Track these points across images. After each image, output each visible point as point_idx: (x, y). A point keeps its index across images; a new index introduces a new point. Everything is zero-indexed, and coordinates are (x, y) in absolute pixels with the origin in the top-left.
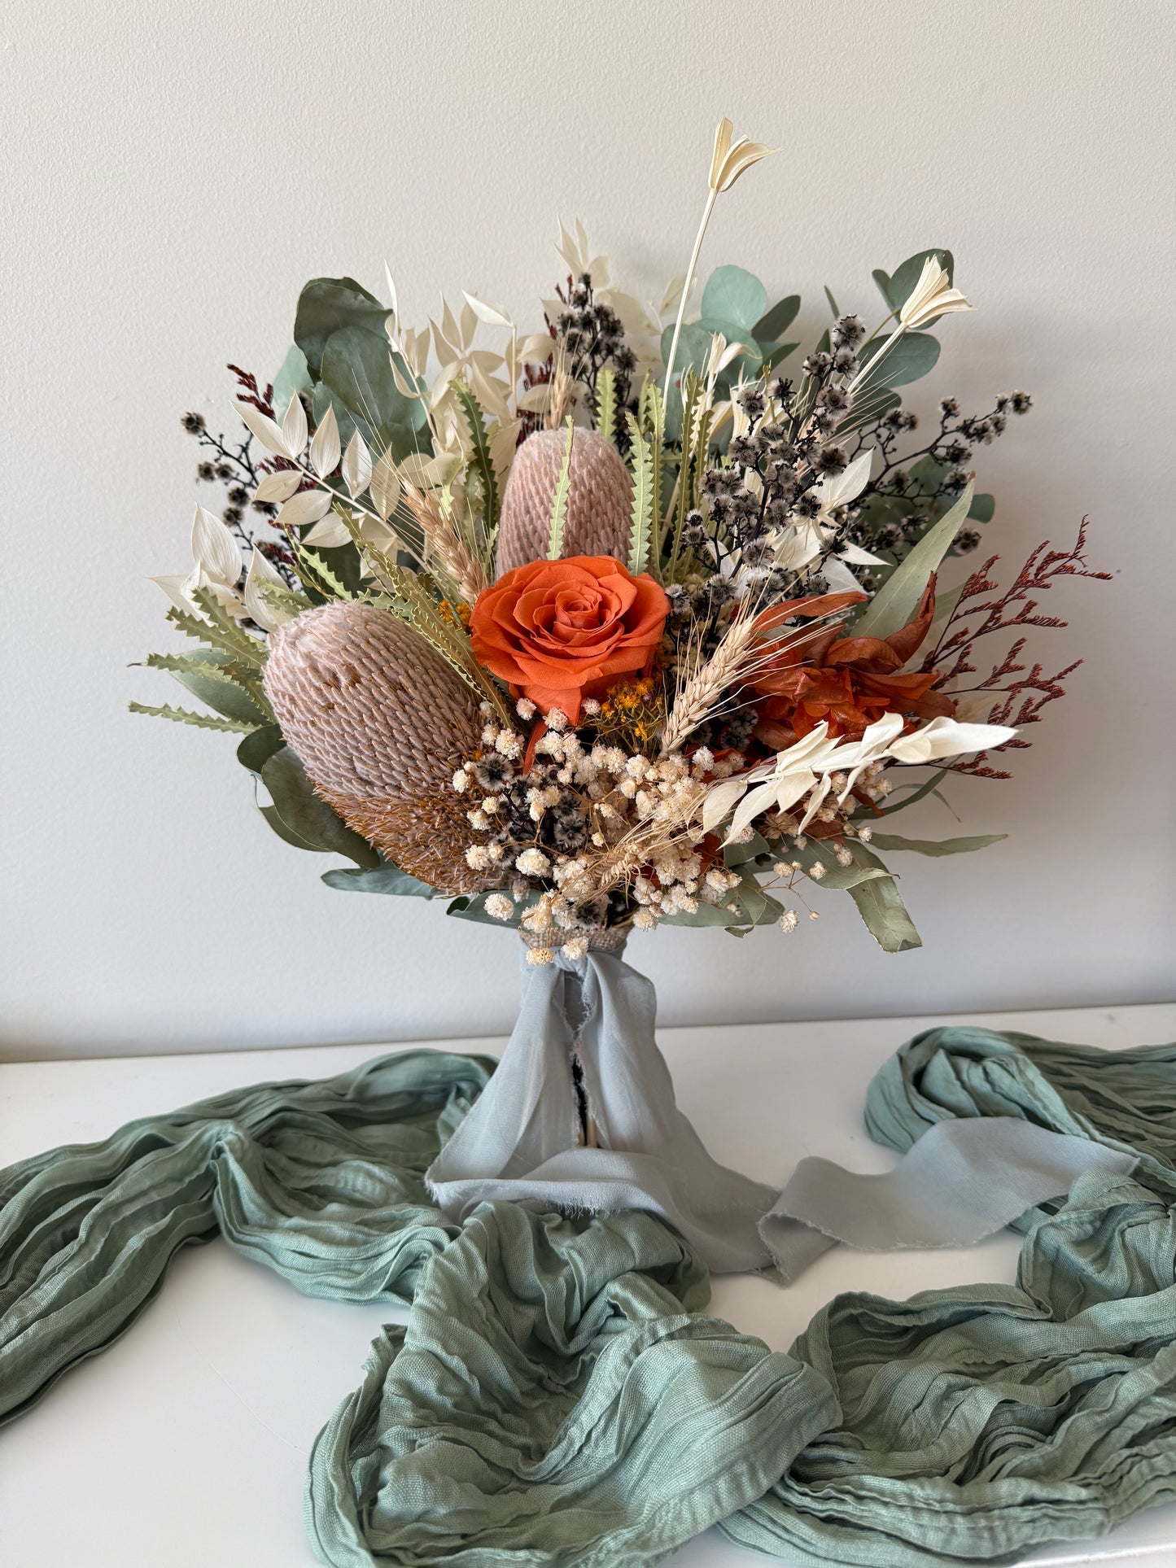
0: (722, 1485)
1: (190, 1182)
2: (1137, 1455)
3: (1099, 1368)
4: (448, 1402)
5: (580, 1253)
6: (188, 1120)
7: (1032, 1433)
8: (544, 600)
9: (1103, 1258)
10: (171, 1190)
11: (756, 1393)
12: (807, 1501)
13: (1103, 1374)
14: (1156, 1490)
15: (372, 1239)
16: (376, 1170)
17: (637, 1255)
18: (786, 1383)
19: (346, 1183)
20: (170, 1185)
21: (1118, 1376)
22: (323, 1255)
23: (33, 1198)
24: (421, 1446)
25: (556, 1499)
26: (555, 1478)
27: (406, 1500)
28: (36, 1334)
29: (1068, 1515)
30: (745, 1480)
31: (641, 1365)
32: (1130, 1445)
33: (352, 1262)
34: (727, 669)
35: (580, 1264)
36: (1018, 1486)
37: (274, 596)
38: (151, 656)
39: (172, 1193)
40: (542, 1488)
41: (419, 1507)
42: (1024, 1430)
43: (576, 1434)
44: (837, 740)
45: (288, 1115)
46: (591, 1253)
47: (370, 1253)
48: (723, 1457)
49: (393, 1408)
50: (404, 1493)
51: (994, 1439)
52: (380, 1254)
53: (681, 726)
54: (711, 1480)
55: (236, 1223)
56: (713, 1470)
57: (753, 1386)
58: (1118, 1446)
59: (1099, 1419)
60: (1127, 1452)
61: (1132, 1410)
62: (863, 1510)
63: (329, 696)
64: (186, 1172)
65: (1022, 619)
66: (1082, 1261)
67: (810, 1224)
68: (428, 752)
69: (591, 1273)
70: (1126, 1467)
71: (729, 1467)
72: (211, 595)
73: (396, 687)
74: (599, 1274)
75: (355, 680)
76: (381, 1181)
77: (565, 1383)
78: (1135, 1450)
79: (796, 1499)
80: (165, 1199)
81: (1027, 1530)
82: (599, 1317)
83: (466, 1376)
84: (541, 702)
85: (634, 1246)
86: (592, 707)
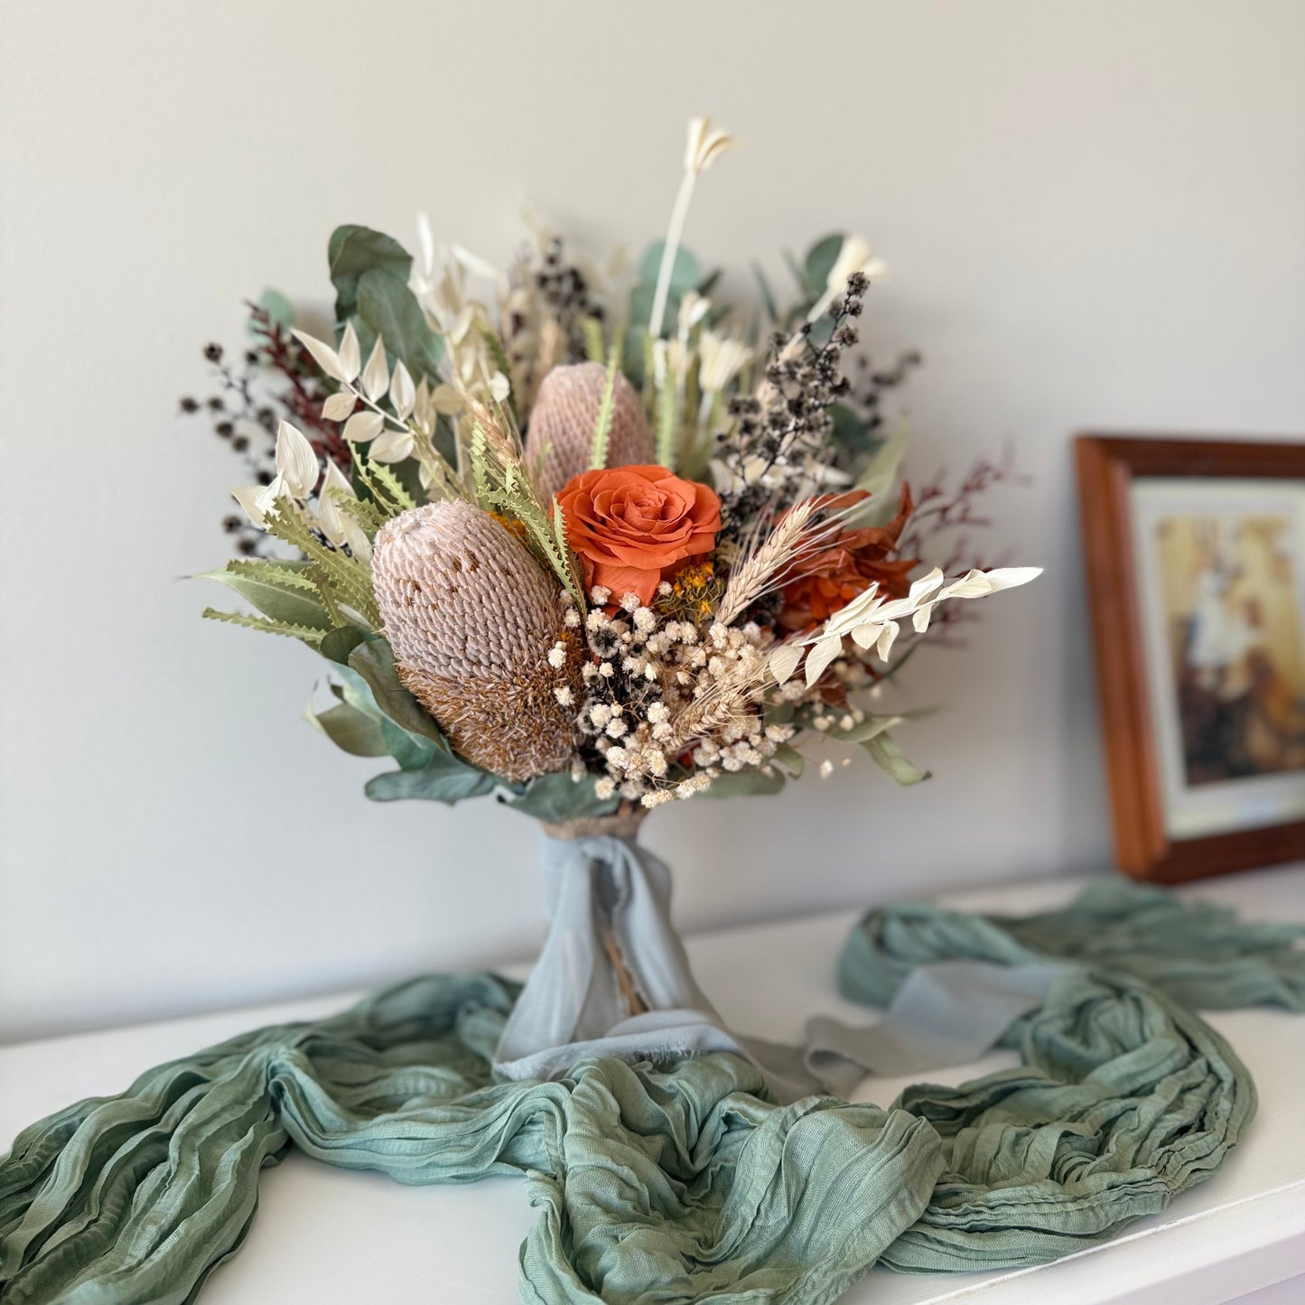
0: (893, 1209)
1: (254, 1103)
2: (1169, 1151)
3: (1117, 1106)
4: (629, 1206)
5: (688, 1081)
6: (212, 1059)
7: (1088, 1155)
8: (612, 500)
9: (1086, 1042)
10: (241, 1112)
11: (898, 1136)
12: (952, 1219)
13: (1120, 1113)
14: (1191, 1170)
15: (473, 1115)
16: (436, 1071)
17: (735, 1078)
18: (916, 1128)
19: (407, 1089)
20: (237, 1108)
21: (1131, 1112)
22: (432, 1136)
23: (93, 1138)
24: (623, 1239)
25: (742, 1267)
26: (735, 1252)
27: (636, 1273)
28: (187, 1233)
29: (1142, 1189)
30: (907, 1203)
31: (793, 1139)
32: (1162, 1144)
33: (462, 1137)
34: (785, 548)
35: (691, 1090)
36: (1101, 1179)
37: (350, 505)
38: (231, 562)
39: (242, 1114)
40: (725, 1265)
41: (647, 1277)
42: (1081, 1153)
43: (747, 1212)
44: (881, 600)
45: (317, 1043)
46: (697, 1080)
47: (478, 1127)
48: (891, 1184)
49: (586, 1216)
50: (632, 1268)
51: (1062, 1165)
52: (488, 1126)
53: (738, 602)
54: (883, 1208)
55: (317, 1132)
56: (886, 1196)
57: (894, 1134)
58: (1153, 1149)
59: (1133, 1134)
60: (1163, 1149)
61: (1152, 1127)
62: (996, 1215)
63: (453, 580)
64: (247, 1096)
65: (963, 519)
66: (1073, 1045)
67: (846, 1054)
68: (528, 632)
69: (702, 1097)
70: (1165, 1160)
71: (896, 1193)
72: (289, 504)
73: (507, 572)
74: (709, 1096)
75: (475, 566)
76: (443, 1080)
77: (698, 1198)
78: (1167, 1148)
79: (942, 1220)
80: (238, 1119)
81: (1116, 1207)
82: (714, 1135)
83: (637, 1184)
84: (615, 589)
85: (730, 1071)
86: (666, 588)
